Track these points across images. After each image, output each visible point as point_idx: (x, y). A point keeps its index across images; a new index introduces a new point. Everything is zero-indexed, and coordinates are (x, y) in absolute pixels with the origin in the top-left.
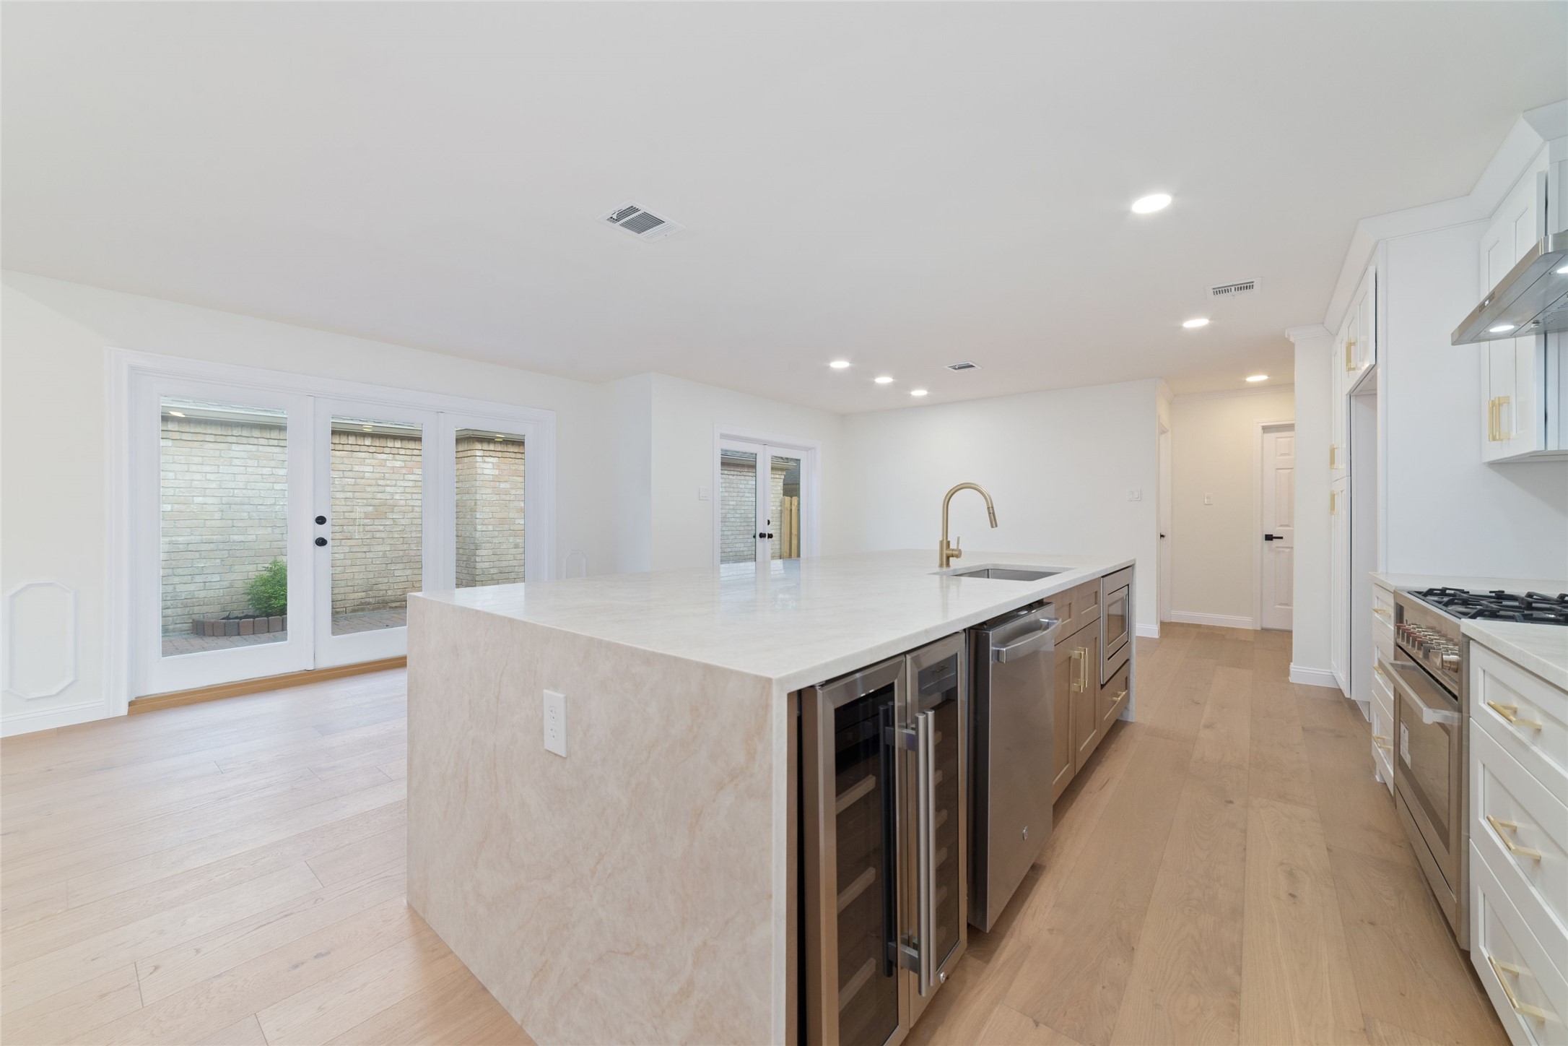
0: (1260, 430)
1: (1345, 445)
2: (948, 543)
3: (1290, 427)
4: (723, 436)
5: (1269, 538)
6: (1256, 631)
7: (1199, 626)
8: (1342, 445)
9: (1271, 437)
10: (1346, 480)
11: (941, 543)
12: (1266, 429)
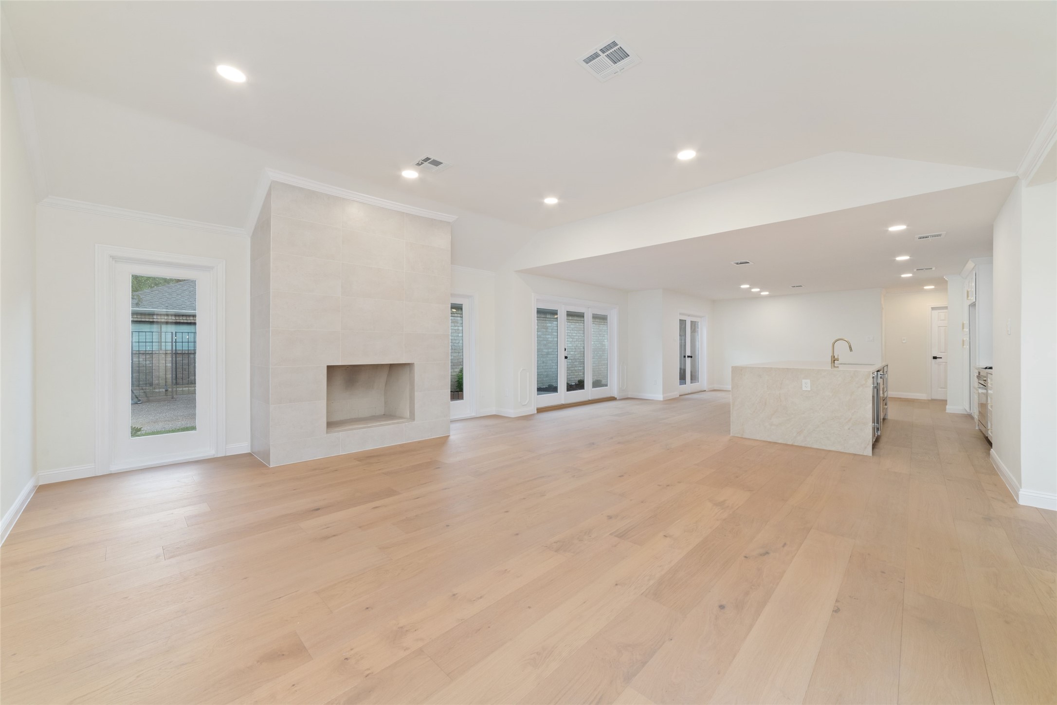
0: (930, 309)
1: (968, 322)
2: (834, 356)
3: (946, 308)
4: (680, 314)
5: (935, 358)
6: (928, 400)
7: (900, 398)
8: (966, 322)
9: (936, 312)
10: (968, 336)
11: (832, 356)
12: (933, 309)
